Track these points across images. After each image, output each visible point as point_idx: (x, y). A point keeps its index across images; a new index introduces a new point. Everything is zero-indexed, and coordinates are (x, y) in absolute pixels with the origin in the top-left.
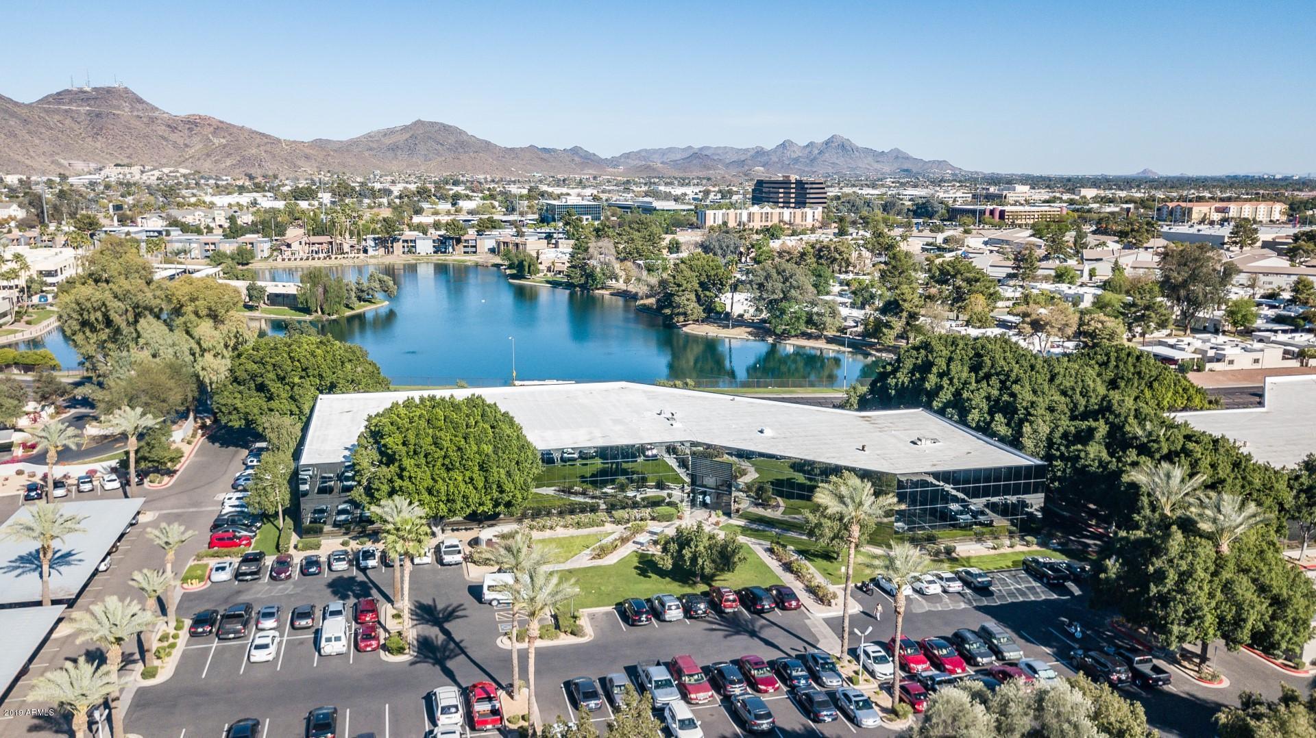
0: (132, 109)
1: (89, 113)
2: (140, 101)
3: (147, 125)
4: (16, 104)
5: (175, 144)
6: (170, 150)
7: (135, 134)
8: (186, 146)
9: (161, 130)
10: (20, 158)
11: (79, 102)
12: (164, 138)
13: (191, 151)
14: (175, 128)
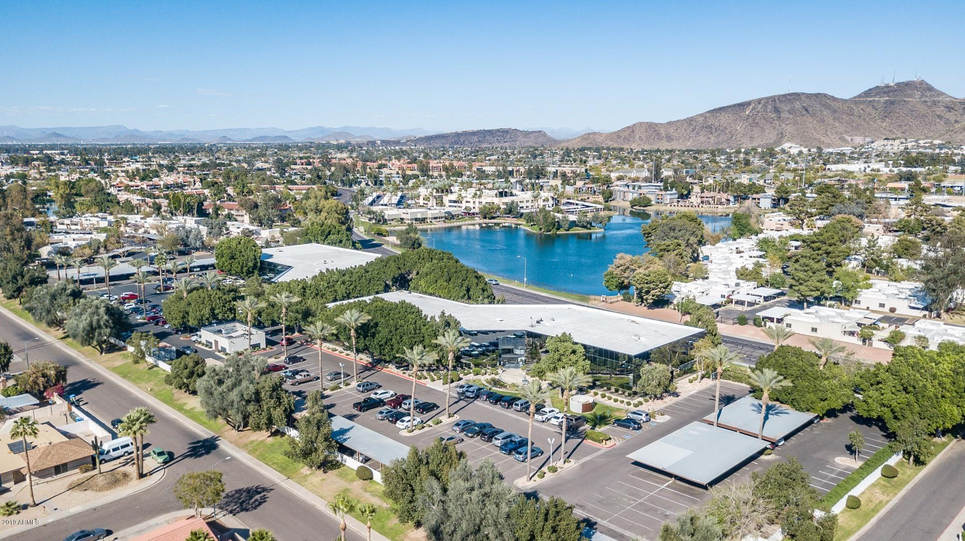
0: (923, 95)
1: (886, 102)
2: (930, 89)
3: (930, 107)
4: (834, 99)
5: (947, 122)
6: (941, 126)
7: (915, 115)
8: (956, 122)
9: (940, 110)
10: (818, 136)
11: (882, 95)
12: (939, 117)
13: (957, 126)
14: (953, 108)
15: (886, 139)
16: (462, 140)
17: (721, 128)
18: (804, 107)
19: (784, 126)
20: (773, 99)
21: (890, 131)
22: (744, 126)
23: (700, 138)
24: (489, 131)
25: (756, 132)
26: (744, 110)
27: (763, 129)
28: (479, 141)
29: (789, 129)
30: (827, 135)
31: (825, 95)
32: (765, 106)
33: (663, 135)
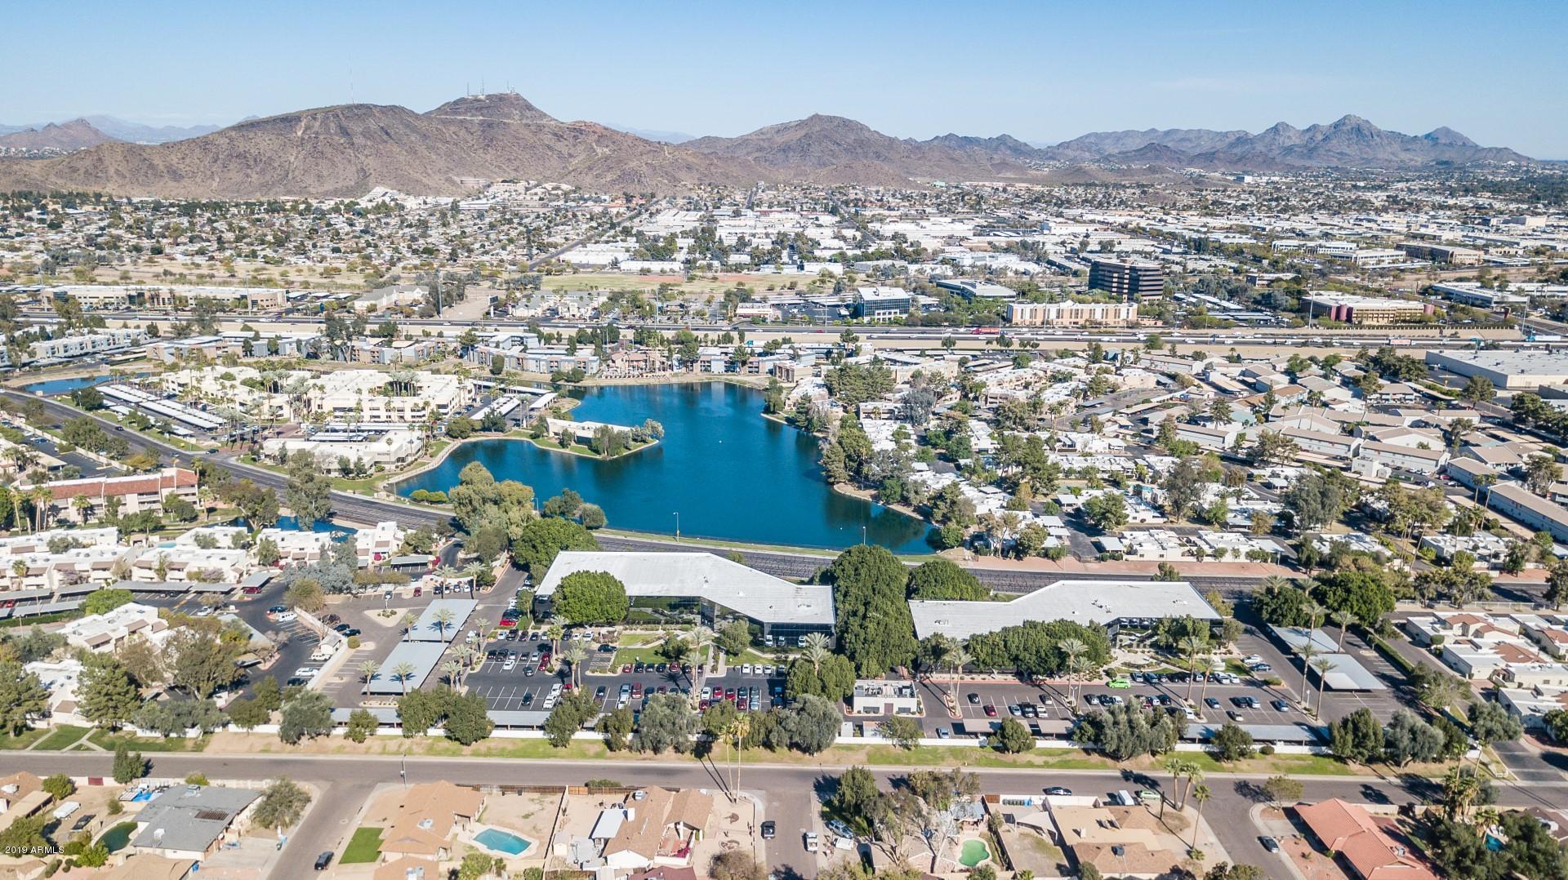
0: (522, 116)
1: (482, 123)
2: (529, 107)
3: (535, 133)
4: (413, 114)
5: (560, 156)
6: (555, 162)
7: (522, 144)
8: (571, 156)
9: (548, 139)
10: (418, 176)
11: (473, 112)
12: (550, 147)
13: (575, 162)
14: (561, 136)
15: (506, 182)
17: (263, 159)
18: (382, 128)
19: (362, 157)
20: (331, 113)
21: (500, 167)
22: (301, 157)
23: (231, 175)
25: (324, 167)
26: (292, 129)
27: (333, 163)
29: (372, 163)
31: (403, 109)
32: (325, 123)
33: (161, 167)
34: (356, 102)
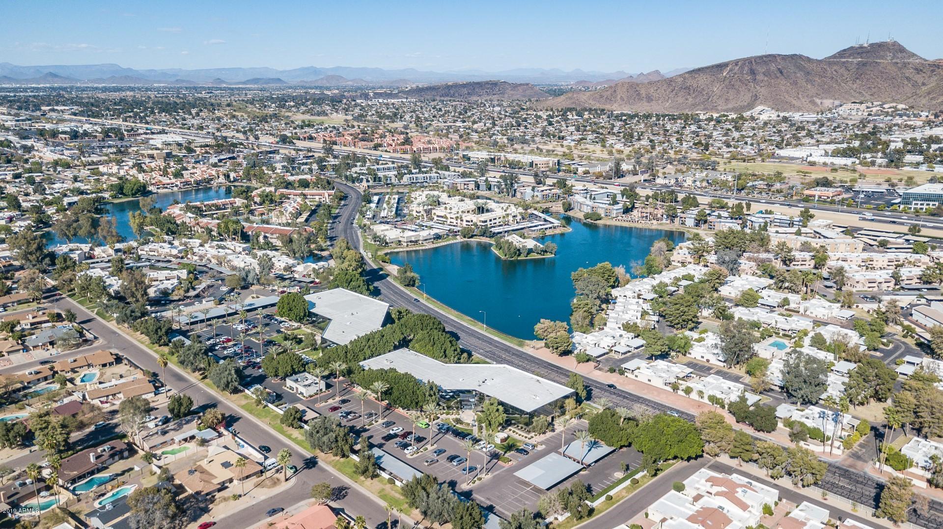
0: (894, 57)
1: (858, 64)
2: (902, 50)
3: (900, 69)
4: (809, 60)
5: (915, 85)
6: (908, 89)
7: (885, 77)
8: (924, 84)
9: (909, 72)
11: (856, 55)
12: (908, 79)
13: (924, 88)
14: (921, 70)
15: (854, 103)
16: (452, 92)
17: (699, 89)
18: (779, 69)
19: (758, 88)
20: (749, 61)
21: (860, 93)
22: (720, 88)
24: (478, 83)
25: (731, 94)
26: (722, 71)
27: (738, 92)
28: (469, 94)
29: (763, 91)
30: (799, 98)
31: (800, 57)
32: (742, 68)
33: (644, 95)
34: (768, 53)
